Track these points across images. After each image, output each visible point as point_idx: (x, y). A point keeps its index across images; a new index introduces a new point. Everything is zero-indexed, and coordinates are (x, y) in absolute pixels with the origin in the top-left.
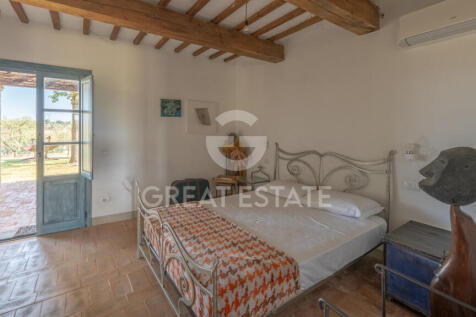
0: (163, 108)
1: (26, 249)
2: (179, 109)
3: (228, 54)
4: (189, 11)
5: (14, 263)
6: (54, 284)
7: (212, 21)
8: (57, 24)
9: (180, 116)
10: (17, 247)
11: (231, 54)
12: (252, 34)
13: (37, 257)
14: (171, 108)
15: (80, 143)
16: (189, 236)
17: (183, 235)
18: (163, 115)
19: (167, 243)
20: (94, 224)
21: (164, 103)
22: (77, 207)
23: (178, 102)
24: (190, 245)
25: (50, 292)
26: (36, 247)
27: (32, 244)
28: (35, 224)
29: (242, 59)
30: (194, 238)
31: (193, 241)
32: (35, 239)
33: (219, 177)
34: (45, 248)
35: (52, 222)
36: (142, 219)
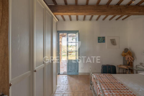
0: (99, 40)
1: (65, 78)
2: (104, 40)
3: (125, 16)
4: (107, 3)
5: (62, 80)
6: (69, 89)
7: (117, 5)
8: (71, 20)
9: (104, 42)
10: (63, 76)
11: (126, 16)
12: (137, 5)
13: (66, 80)
14: (101, 40)
15: (76, 51)
16: (107, 88)
17: (104, 87)
18: (99, 42)
19: (98, 88)
20: (79, 74)
21: (99, 38)
22: (75, 69)
23: (104, 38)
24: (107, 92)
25: (68, 91)
26: (67, 77)
27: (66, 77)
28: (66, 71)
29: (132, 17)
30: (109, 89)
31: (108, 91)
32: (66, 75)
33: (120, 65)
34: (68, 78)
35: (70, 72)
36: (91, 77)
